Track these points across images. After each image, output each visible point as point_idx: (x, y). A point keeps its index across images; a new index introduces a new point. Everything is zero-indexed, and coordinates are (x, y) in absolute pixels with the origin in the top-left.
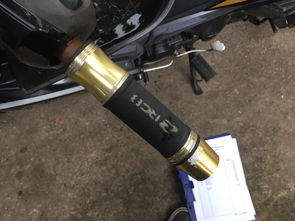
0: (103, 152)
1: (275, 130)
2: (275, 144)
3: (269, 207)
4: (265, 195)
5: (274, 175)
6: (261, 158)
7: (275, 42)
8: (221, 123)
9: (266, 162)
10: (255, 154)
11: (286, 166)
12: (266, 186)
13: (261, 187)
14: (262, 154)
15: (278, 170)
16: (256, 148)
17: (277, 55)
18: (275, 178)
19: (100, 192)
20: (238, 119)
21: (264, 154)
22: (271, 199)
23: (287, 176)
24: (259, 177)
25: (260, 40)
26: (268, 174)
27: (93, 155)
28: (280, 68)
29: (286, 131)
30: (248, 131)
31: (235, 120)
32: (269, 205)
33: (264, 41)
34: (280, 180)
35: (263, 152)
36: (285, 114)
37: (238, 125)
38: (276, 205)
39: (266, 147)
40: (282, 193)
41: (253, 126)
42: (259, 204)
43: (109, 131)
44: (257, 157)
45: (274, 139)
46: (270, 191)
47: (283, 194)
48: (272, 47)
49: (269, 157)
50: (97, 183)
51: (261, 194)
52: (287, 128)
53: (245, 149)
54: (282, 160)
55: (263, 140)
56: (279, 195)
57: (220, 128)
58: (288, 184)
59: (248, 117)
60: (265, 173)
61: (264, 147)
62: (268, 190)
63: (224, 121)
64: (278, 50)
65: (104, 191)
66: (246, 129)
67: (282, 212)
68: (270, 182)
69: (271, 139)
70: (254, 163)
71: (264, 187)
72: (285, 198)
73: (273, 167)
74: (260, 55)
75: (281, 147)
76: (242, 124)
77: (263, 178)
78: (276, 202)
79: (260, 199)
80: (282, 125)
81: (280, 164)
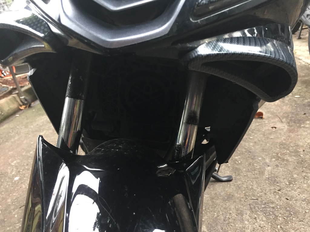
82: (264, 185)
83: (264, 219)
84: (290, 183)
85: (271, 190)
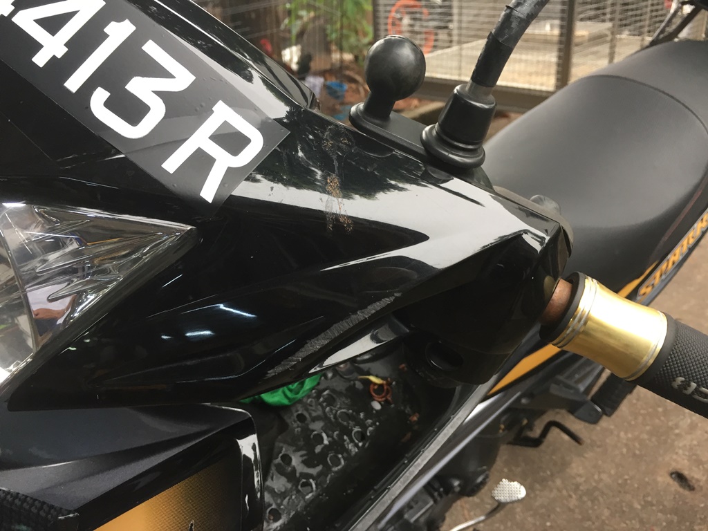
7: (580, 476)
17: (601, 499)
25: (550, 483)
28: (628, 522)
33: (558, 482)
48: (581, 488)
64: (596, 488)
74: (570, 510)
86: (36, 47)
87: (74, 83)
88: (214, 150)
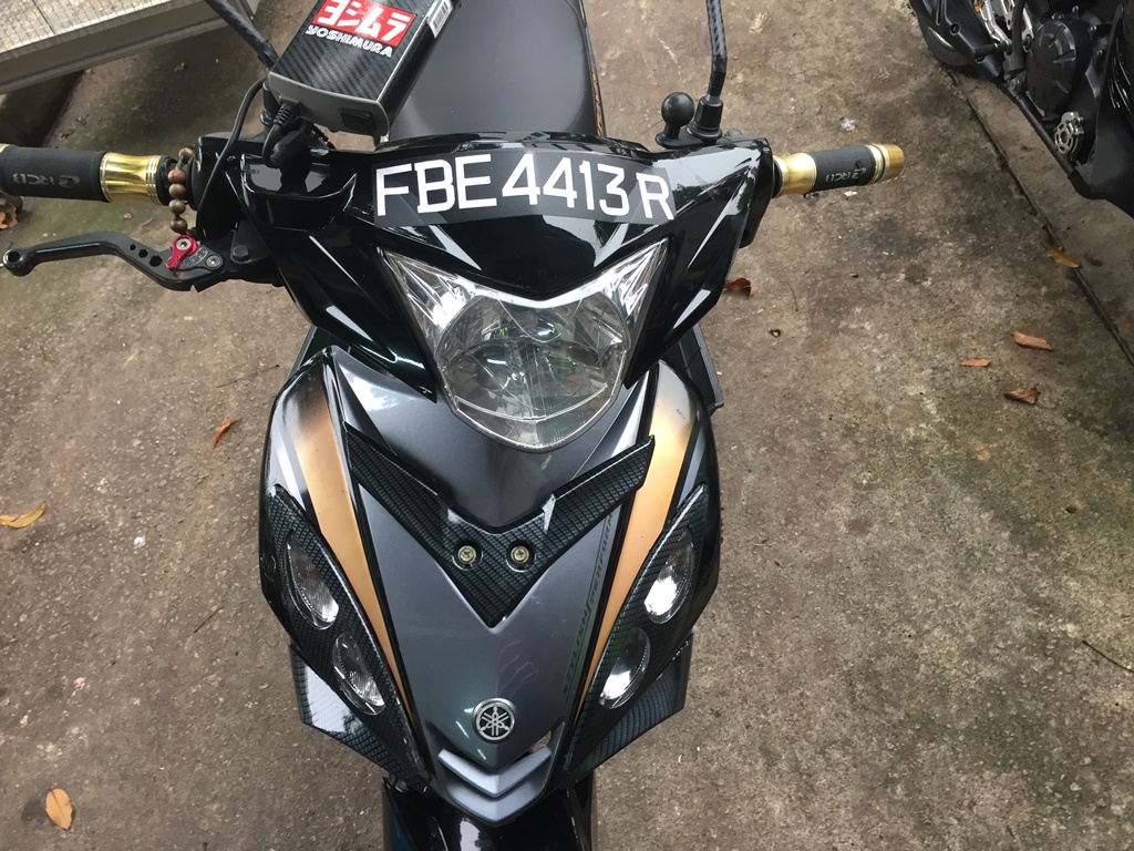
0: (773, 776)
1: (788, 395)
2: (819, 401)
3: (957, 433)
4: (930, 434)
5: (888, 413)
6: (847, 428)
8: (752, 484)
9: (858, 421)
10: (836, 437)
11: (870, 392)
12: (911, 431)
13: (911, 438)
14: (839, 426)
15: (877, 406)
16: (824, 434)
18: (893, 413)
19: (892, 802)
20: (749, 453)
21: (838, 422)
22: (941, 427)
23: (892, 393)
24: (889, 438)
26: (885, 423)
27: (777, 806)
29: (795, 380)
30: (780, 440)
31: (751, 458)
32: (953, 433)
34: (899, 406)
35: (834, 423)
36: (758, 374)
37: (764, 455)
38: (955, 421)
39: (825, 417)
40: (928, 407)
41: (773, 431)
42: (949, 449)
43: (714, 748)
44: (844, 436)
45: (809, 401)
46: (923, 425)
47: (930, 406)
49: (847, 416)
50: (862, 809)
51: (927, 441)
52: (790, 377)
53: (822, 452)
54: (857, 395)
55: (806, 418)
56: (934, 412)
57: (764, 489)
58: (911, 394)
59: (748, 436)
60: (882, 427)
61: (822, 421)
62: (918, 429)
63: (750, 479)
65: (889, 790)
66: (776, 443)
67: (971, 413)
68: (904, 424)
69: (808, 405)
70: (856, 443)
71: (913, 434)
72: (941, 404)
73: (869, 412)
75: (828, 393)
76: (763, 449)
77: (892, 433)
78: (949, 420)
79: (939, 446)
80: (780, 384)
81: (866, 399)
82: (735, 530)
83: (730, 617)
84: (788, 521)
85: (748, 541)
86: (565, 199)
87: (591, 206)
88: (654, 196)
